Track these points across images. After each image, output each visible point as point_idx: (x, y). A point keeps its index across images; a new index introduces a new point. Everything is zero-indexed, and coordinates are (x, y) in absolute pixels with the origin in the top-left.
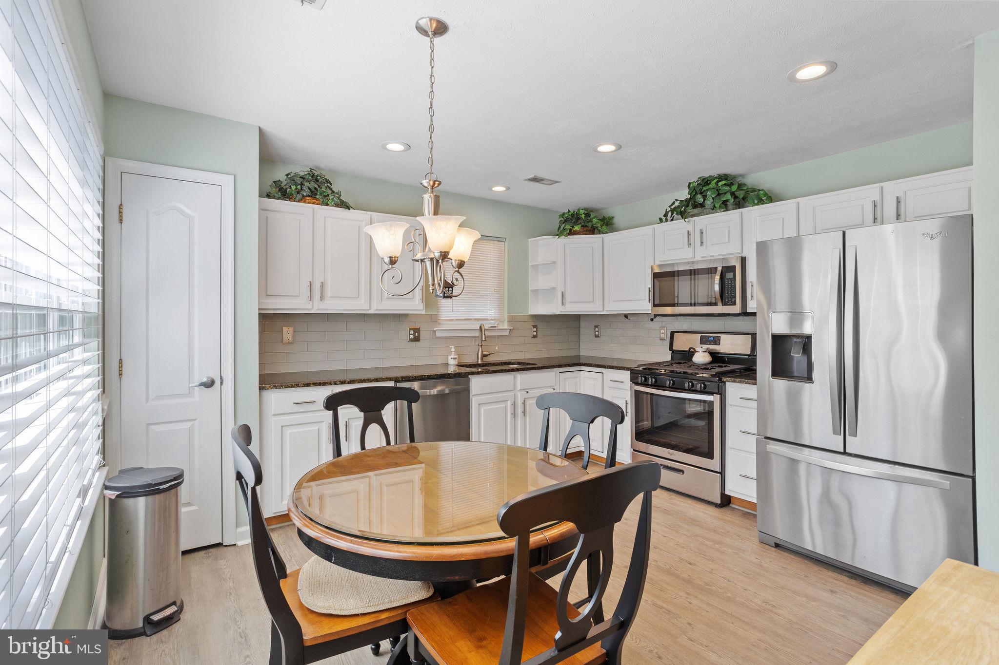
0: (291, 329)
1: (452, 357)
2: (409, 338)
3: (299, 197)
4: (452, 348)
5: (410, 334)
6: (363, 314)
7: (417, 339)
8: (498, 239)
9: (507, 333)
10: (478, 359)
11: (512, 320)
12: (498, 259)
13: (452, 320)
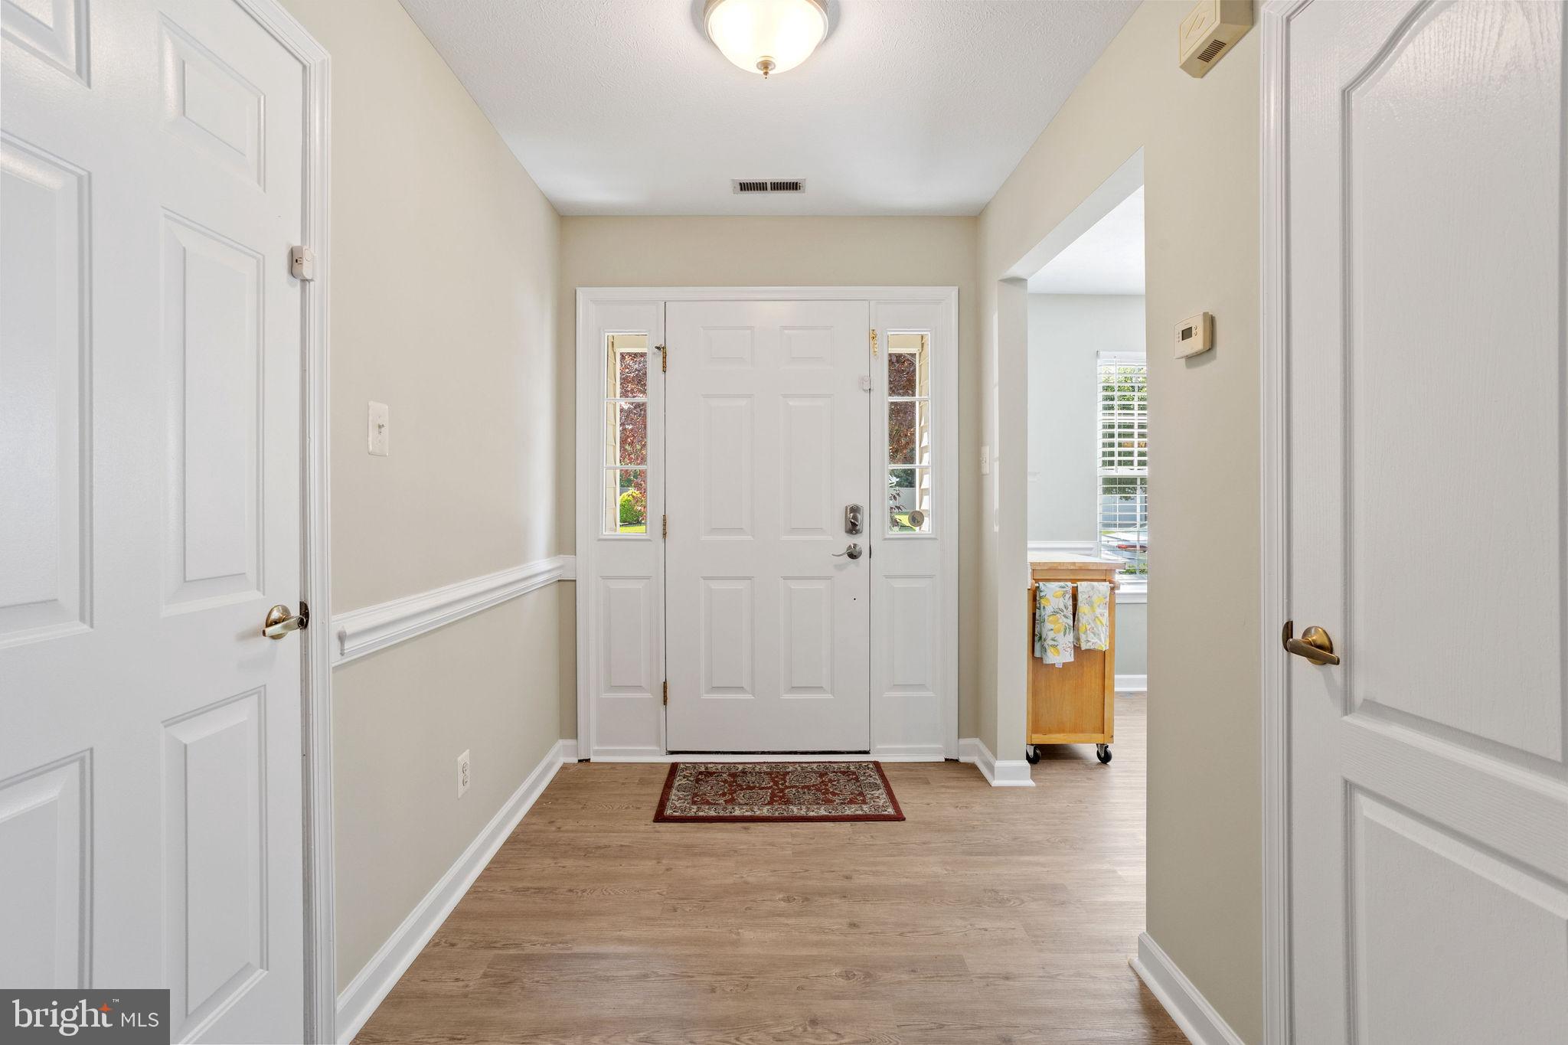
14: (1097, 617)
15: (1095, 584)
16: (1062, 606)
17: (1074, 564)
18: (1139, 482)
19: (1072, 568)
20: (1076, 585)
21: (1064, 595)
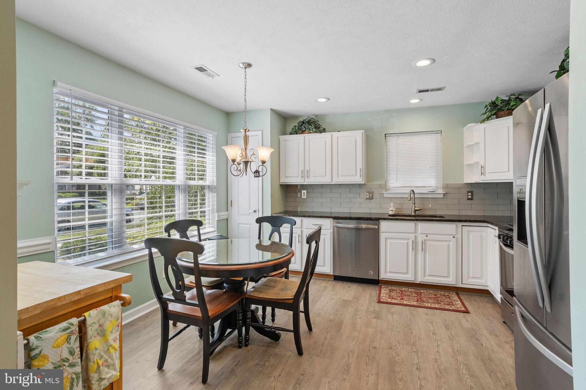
0: (305, 191)
1: (391, 209)
2: (366, 198)
3: (300, 131)
4: (391, 204)
5: (366, 195)
6: (339, 184)
7: (371, 198)
8: (436, 132)
9: (442, 196)
10: (412, 213)
11: (446, 187)
12: (435, 146)
13: (397, 187)
14: (111, 345)
15: (105, 308)
16: (66, 354)
17: (79, 292)
18: (87, 188)
19: (76, 298)
20: (83, 318)
21: (68, 340)
